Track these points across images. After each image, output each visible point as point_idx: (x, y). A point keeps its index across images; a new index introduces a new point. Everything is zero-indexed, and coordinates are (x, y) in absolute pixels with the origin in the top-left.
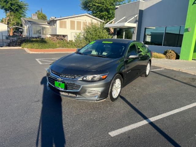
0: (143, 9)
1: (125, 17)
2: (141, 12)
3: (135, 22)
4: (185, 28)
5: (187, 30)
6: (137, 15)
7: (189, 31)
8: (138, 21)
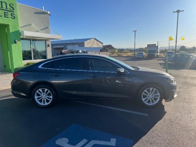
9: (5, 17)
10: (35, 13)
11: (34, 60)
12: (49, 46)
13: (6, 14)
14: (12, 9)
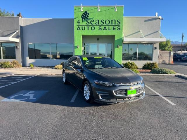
0: (22, 25)
2: (21, 27)
3: (17, 37)
4: (75, 46)
7: (78, 48)
8: (20, 37)
9: (113, 30)
10: (145, 21)
11: (138, 60)
12: (156, 48)
13: (114, 28)
14: (119, 23)
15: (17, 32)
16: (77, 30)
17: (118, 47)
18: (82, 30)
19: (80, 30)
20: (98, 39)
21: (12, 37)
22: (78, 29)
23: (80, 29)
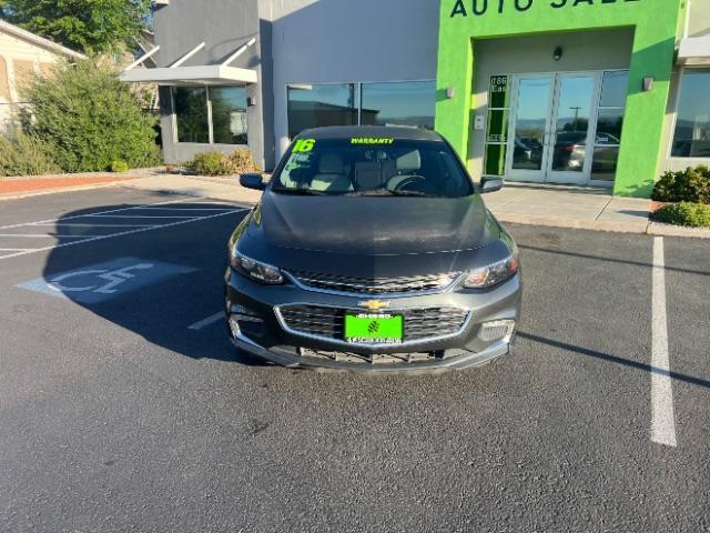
0: (271, 18)
1: (203, 44)
2: (267, 29)
3: (251, 65)
4: (438, 88)
5: (445, 95)
6: (253, 41)
7: (449, 98)
8: (262, 61)
15: (250, 43)
16: (452, 15)
17: (643, 88)
18: (473, 15)
19: (465, 14)
20: (559, 52)
21: (229, 65)
22: (455, 12)
23: (463, 12)
